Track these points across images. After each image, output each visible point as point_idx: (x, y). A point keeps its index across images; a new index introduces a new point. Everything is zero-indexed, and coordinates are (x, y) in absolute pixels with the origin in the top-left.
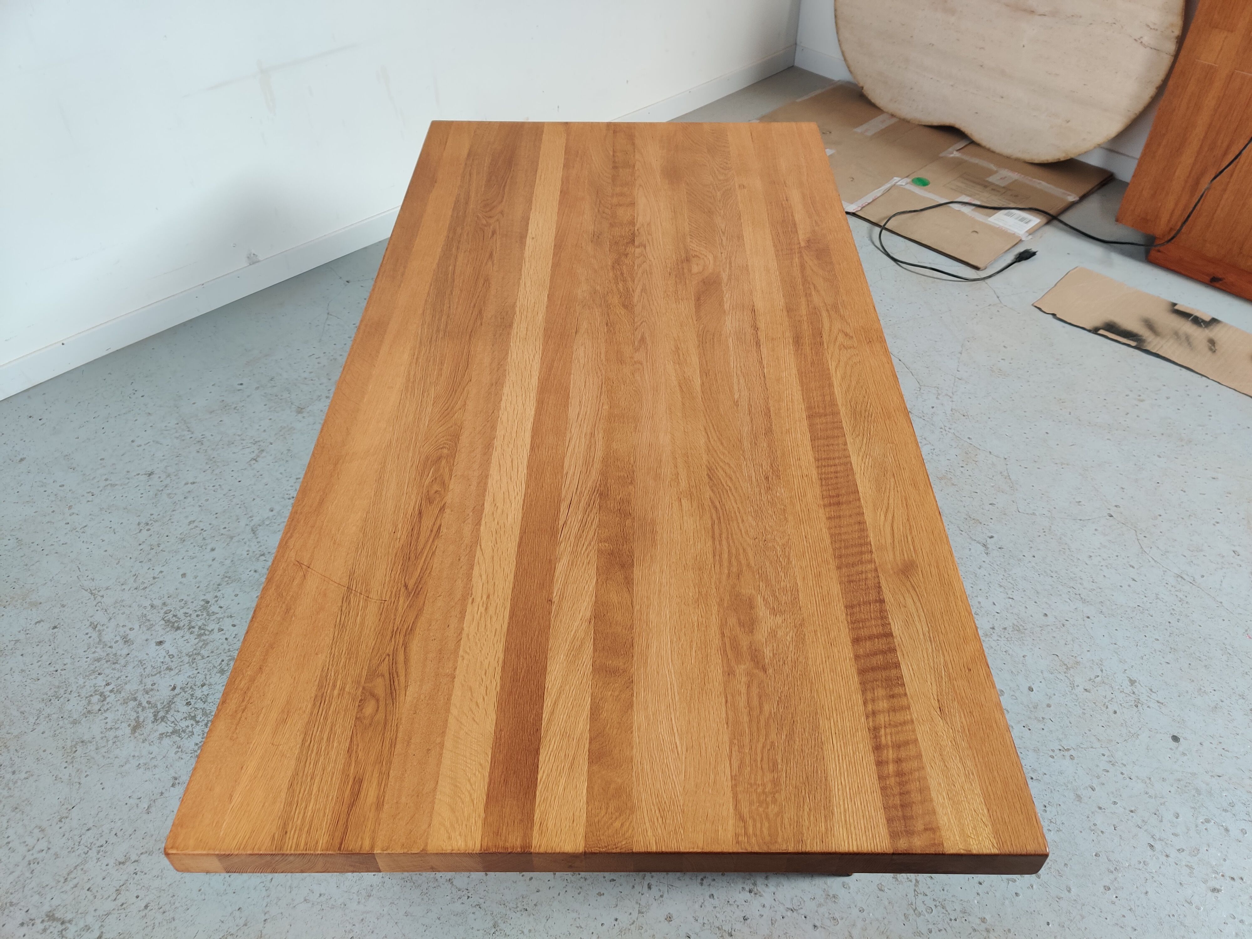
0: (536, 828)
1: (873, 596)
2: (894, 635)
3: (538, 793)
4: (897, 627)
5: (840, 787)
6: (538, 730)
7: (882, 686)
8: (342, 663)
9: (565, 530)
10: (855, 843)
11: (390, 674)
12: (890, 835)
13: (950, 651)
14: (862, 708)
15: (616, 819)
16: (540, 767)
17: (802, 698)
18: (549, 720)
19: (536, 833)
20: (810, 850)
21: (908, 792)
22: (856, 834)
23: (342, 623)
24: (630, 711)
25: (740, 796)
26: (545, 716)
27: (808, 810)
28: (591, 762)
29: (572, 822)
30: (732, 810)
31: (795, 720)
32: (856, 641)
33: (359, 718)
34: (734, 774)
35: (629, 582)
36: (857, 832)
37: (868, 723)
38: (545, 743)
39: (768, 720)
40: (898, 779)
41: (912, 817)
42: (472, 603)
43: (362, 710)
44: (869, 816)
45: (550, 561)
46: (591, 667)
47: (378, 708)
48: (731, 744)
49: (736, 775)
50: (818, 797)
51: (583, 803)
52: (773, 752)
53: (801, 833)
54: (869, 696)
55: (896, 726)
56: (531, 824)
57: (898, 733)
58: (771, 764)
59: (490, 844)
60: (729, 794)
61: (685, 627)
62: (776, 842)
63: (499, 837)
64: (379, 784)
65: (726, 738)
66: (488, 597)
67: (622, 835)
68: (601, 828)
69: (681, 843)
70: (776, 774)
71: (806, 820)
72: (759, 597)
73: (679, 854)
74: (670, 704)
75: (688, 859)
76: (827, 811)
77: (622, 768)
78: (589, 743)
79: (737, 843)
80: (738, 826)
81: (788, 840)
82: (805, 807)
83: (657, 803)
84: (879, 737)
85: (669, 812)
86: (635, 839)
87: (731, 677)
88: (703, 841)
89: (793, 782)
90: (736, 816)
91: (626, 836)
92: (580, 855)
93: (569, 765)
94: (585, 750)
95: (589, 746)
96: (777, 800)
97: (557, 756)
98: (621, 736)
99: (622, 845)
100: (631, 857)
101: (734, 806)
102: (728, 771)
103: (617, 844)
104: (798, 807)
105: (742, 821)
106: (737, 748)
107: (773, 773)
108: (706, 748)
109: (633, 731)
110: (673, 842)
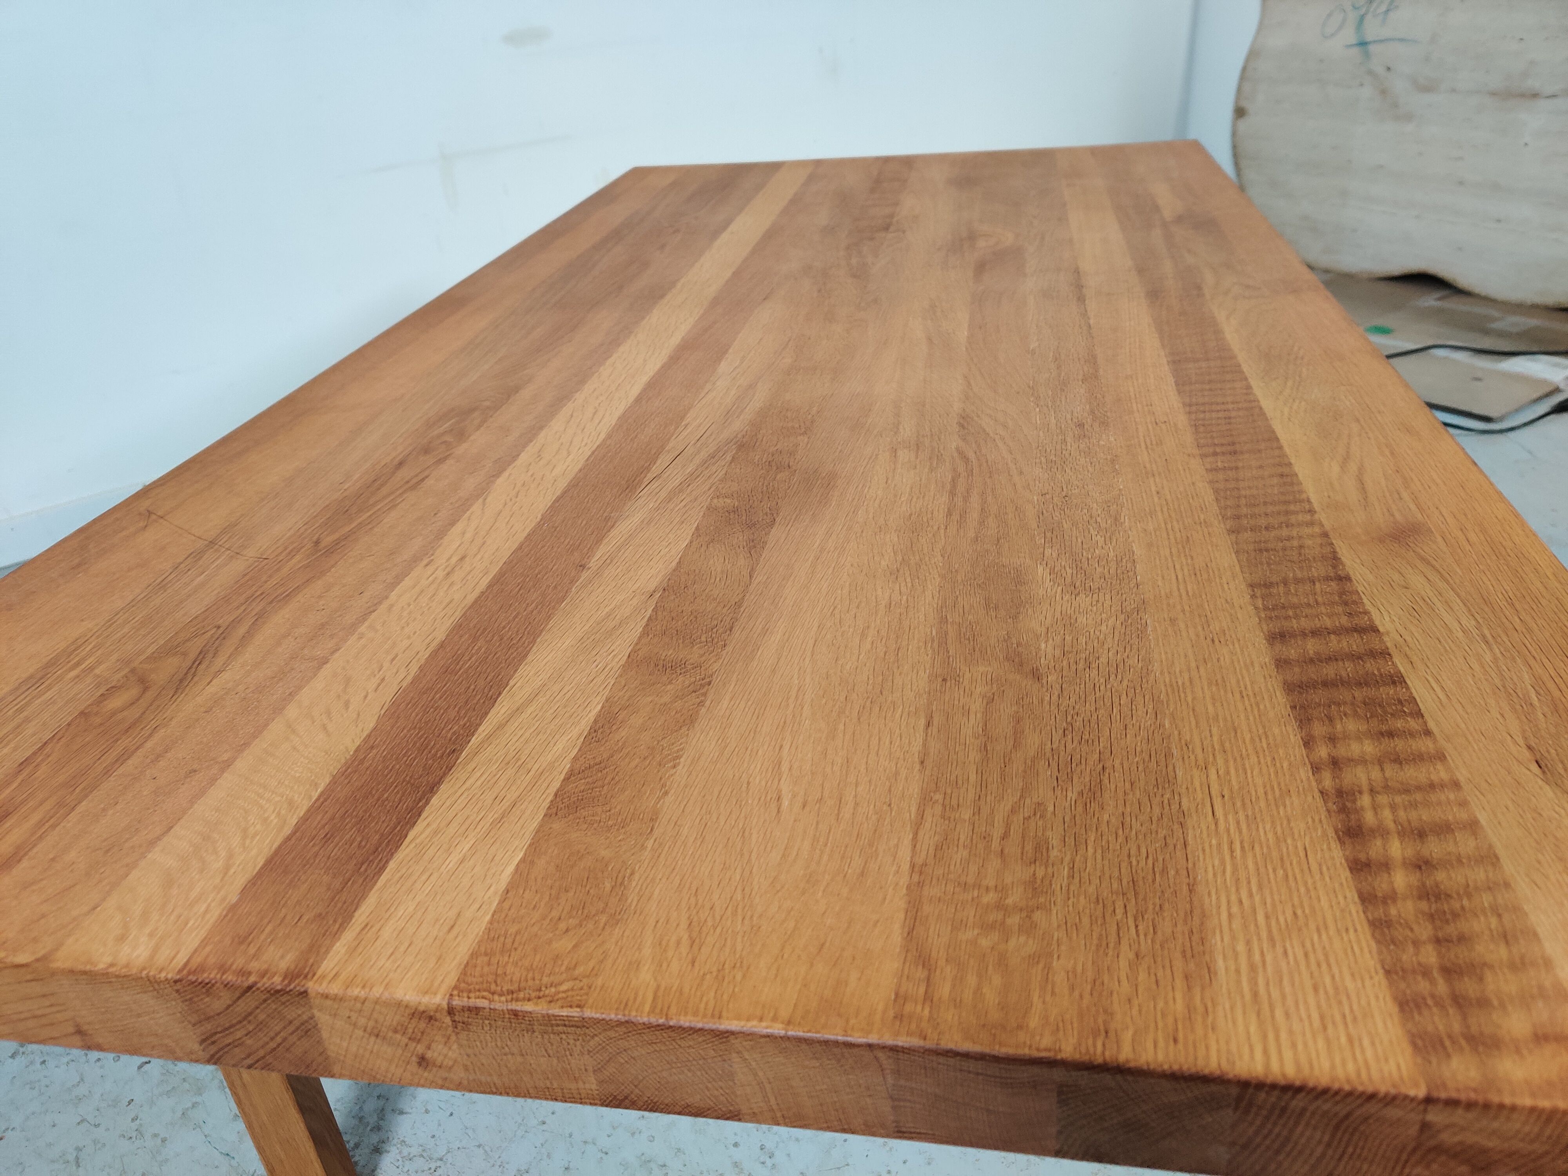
0: (348, 936)
1: (1319, 570)
2: (1381, 629)
3: (392, 865)
4: (1387, 618)
5: (1235, 909)
6: (455, 752)
7: (1356, 714)
8: (119, 634)
9: (654, 485)
10: (1288, 1055)
11: (200, 653)
12: (1414, 1045)
13: (1545, 661)
14: (1299, 751)
15: (567, 930)
16: (424, 815)
17: (1130, 726)
18: (489, 737)
19: (340, 947)
20: (1131, 1056)
21: (1462, 939)
22: (1291, 1032)
23: (164, 583)
24: (684, 729)
25: (927, 909)
26: (484, 729)
27: (1131, 955)
28: (552, 813)
29: (446, 928)
30: (897, 938)
31: (1108, 764)
32: (1277, 637)
33: (85, 714)
34: (919, 860)
35: (754, 547)
36: (1296, 1026)
37: (1319, 782)
38: (458, 775)
39: (1033, 761)
40: (1424, 905)
41: (1483, 1003)
42: (427, 565)
43: (101, 702)
44: (1336, 989)
45: (607, 519)
46: (626, 658)
47: (138, 700)
48: (925, 800)
49: (925, 864)
50: (1165, 927)
51: (496, 893)
52: (1040, 823)
53: (1105, 1011)
54: (1319, 729)
55: (1407, 791)
56: (341, 925)
57: (1414, 805)
58: (1029, 848)
59: (212, 960)
60: (897, 904)
61: (858, 607)
62: (1020, 1027)
63: (243, 947)
64: (40, 824)
65: (915, 789)
66: (463, 558)
67: (568, 969)
68: (516, 949)
69: (728, 1002)
70: (1043, 868)
71: (1124, 978)
72: (1040, 569)
73: (718, 1036)
74: (785, 722)
75: (747, 1057)
76: (1192, 965)
77: (623, 830)
78: (564, 780)
79: (895, 1017)
80: (908, 977)
81: (1061, 1025)
82: (1124, 947)
83: (689, 908)
84: (1357, 811)
85: (715, 928)
86: (599, 982)
87: (948, 684)
88: (795, 1005)
89: (1091, 889)
90: (907, 951)
91: (577, 972)
92: (436, 1011)
93: (496, 816)
94: (548, 791)
95: (561, 786)
96: (1036, 925)
97: (474, 799)
98: (645, 771)
99: (559, 993)
100: (580, 1038)
101: (906, 930)
102: (905, 853)
103: (543, 989)
104: (1099, 946)
105: (923, 966)
106: (938, 809)
107: (1033, 866)
108: (857, 804)
109: (679, 764)
110: (705, 999)
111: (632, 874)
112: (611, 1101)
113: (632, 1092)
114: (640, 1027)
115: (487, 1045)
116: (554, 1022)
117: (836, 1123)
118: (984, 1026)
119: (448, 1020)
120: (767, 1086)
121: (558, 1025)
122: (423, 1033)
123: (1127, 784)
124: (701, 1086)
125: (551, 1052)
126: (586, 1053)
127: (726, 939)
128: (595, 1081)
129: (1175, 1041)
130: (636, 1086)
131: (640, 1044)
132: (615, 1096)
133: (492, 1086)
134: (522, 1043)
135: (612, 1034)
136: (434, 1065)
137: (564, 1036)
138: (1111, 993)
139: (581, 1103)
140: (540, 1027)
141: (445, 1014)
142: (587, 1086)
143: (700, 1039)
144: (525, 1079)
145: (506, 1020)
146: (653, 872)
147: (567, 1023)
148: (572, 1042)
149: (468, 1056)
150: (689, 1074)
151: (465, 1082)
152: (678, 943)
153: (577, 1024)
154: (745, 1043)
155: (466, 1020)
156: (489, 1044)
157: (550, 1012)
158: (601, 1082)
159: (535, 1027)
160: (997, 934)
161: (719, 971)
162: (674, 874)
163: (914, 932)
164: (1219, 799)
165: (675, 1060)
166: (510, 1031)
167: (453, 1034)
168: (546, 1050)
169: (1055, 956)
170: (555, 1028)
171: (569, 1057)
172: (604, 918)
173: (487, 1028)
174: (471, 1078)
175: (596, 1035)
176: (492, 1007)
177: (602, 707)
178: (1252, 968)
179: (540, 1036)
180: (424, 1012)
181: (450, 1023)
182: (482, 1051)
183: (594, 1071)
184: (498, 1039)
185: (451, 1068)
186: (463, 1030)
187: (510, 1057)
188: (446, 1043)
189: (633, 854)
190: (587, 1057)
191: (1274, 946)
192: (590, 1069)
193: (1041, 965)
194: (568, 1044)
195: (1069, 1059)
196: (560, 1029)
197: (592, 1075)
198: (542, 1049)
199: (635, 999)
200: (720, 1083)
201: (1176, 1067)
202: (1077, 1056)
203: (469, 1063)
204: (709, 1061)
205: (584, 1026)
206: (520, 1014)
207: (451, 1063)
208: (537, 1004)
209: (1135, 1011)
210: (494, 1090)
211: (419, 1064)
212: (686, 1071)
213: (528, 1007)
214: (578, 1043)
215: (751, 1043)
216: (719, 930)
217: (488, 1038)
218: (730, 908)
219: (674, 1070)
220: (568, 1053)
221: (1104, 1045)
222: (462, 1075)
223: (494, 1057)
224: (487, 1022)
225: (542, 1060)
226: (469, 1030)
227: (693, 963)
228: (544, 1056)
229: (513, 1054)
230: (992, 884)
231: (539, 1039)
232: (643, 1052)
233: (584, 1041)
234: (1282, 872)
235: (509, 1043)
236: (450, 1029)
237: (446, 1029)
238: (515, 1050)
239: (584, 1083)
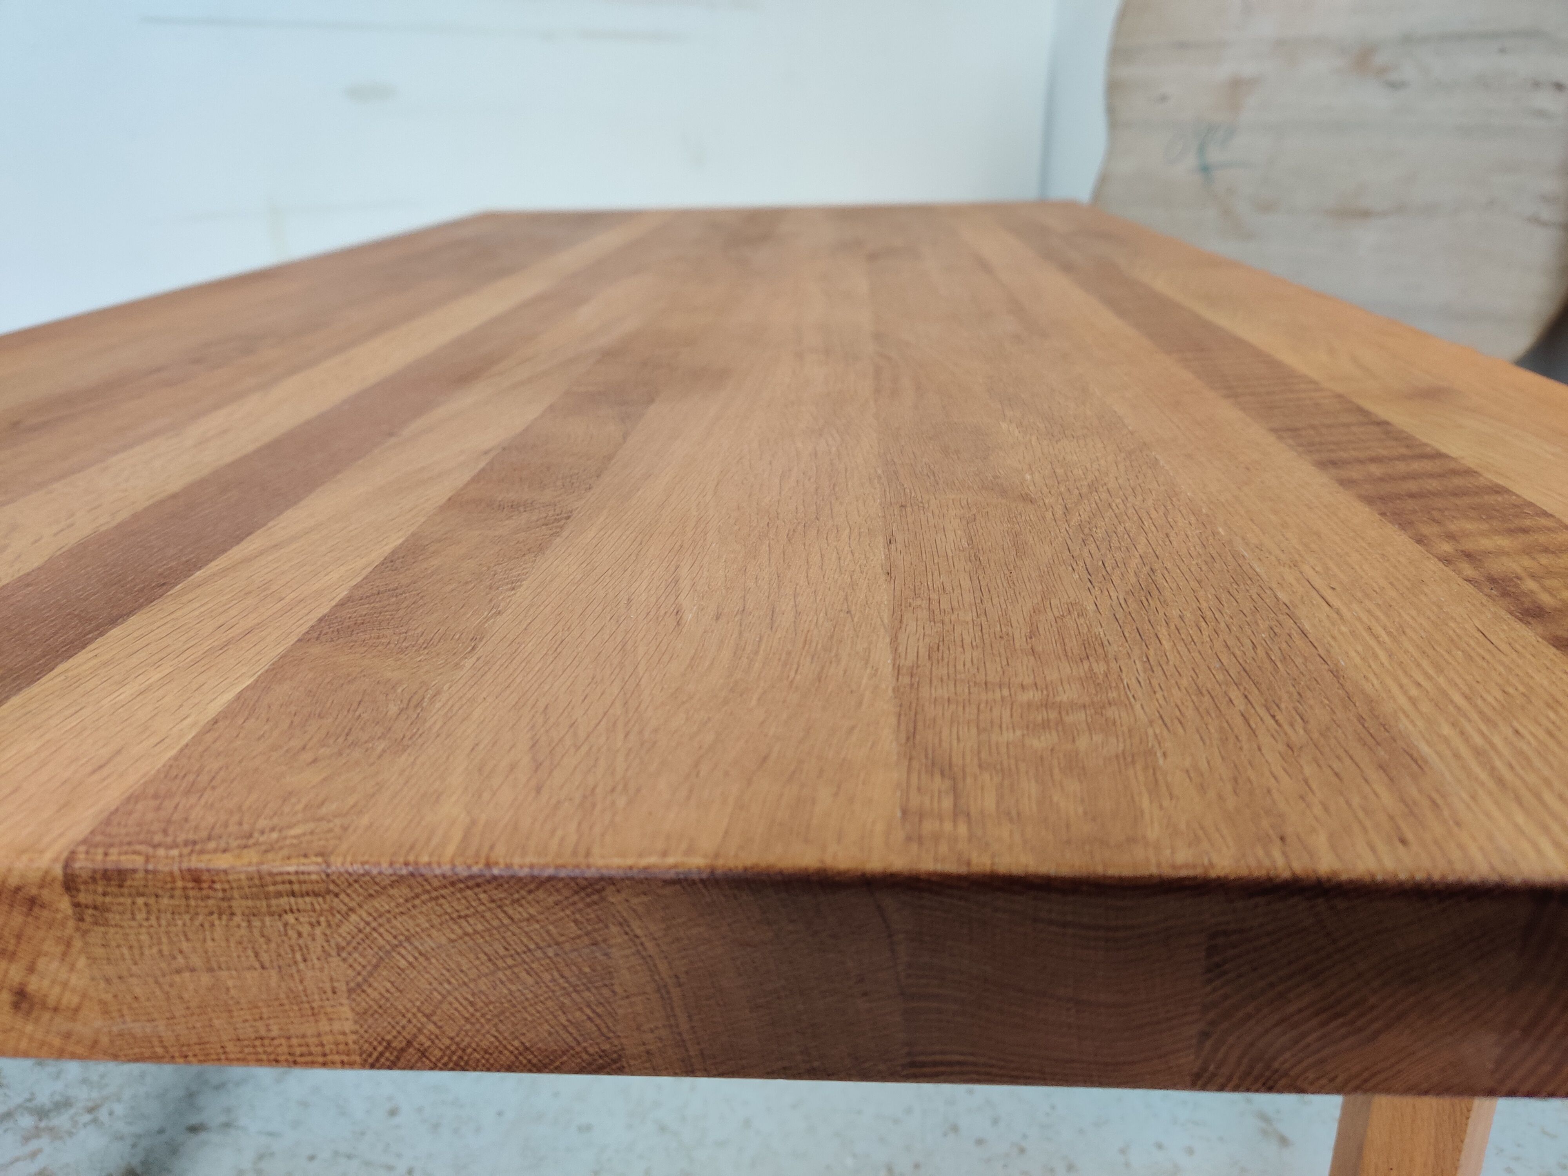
2: (1452, 455)
6: (164, 585)
7: (1467, 517)
14: (1414, 548)
17: (1172, 535)
18: (224, 571)
24: (529, 556)
25: (931, 711)
27: (1281, 747)
28: (311, 638)
29: (90, 769)
30: (890, 745)
31: (1158, 566)
32: (1329, 464)
34: (906, 663)
35: (628, 417)
37: (1458, 572)
38: (164, 606)
39: (1049, 567)
42: (170, 437)
46: (445, 500)
48: (901, 606)
49: (916, 667)
50: (1318, 715)
52: (1081, 621)
53: (1269, 813)
54: (1428, 530)
58: (1073, 645)
60: (881, 709)
65: (883, 597)
67: (307, 807)
68: (214, 788)
69: (603, 835)
70: (1102, 663)
71: (1281, 774)
72: (1004, 426)
73: (584, 889)
74: (681, 546)
75: (639, 932)
76: (1382, 753)
77: (426, 651)
78: (336, 606)
79: (909, 839)
80: (919, 789)
81: (1200, 833)
82: (1265, 739)
83: (533, 727)
84: (1525, 594)
85: (578, 748)
86: (365, 820)
87: (909, 509)
88: (726, 833)
89: (1184, 682)
90: (911, 759)
91: (324, 811)
92: (41, 886)
93: (216, 643)
94: (309, 617)
95: (331, 611)
96: (1114, 723)
97: (183, 628)
98: (466, 595)
99: (285, 838)
100: (322, 919)
101: (903, 736)
102: (883, 656)
103: (256, 835)
104: (1224, 740)
105: (942, 774)
106: (924, 614)
107: (1086, 662)
108: (798, 614)
109: (520, 586)
110: (559, 833)
111: (438, 693)
112: (381, 1054)
113: (420, 1030)
114: (436, 883)
115: (142, 954)
116: (271, 888)
117: (799, 1058)
118: (1069, 842)
119: (65, 904)
120: (675, 992)
121: (279, 894)
122: (19, 937)
123: (1192, 583)
124: (549, 1003)
125: (265, 957)
126: (334, 953)
127: (597, 760)
128: (350, 1015)
129: (1403, 841)
130: (428, 1017)
131: (436, 921)
132: (389, 1043)
133: (156, 1042)
134: (209, 943)
135: (382, 904)
136: (44, 1006)
137: (290, 918)
138: (1269, 791)
139: (324, 1065)
140: (245, 903)
141: (58, 888)
142: (337, 1026)
143: (550, 900)
144: (216, 1022)
145: (178, 893)
146: (473, 690)
147: (296, 887)
148: (305, 929)
149: (108, 981)
150: (530, 981)
151: (105, 1040)
152: (512, 767)
153: (316, 888)
154: (635, 901)
155: (100, 899)
156: (147, 952)
157: (265, 868)
158: (361, 1015)
159: (234, 903)
160: (1054, 733)
161: (585, 797)
162: (508, 692)
163: (918, 737)
164: (1330, 591)
165: (502, 952)
166: (187, 917)
167: (77, 935)
168: (257, 955)
169: (1159, 754)
170: (274, 902)
171: (302, 966)
172: (381, 745)
173: (140, 916)
174: (115, 1029)
175: (351, 910)
176: (150, 867)
177: (406, 540)
178: (1478, 753)
179: (244, 924)
180: (18, 889)
181: (70, 912)
182: (134, 969)
183: (350, 991)
184: (164, 940)
185: (77, 1010)
186: (96, 923)
187: (187, 975)
188: (64, 954)
189: (440, 674)
190: (335, 960)
191: (1495, 725)
192: (342, 987)
193: (1139, 766)
194: (300, 935)
195: (1232, 877)
196: (284, 901)
197: (345, 1001)
198: (250, 953)
199: (429, 839)
200: (587, 994)
201: (1420, 876)
202: (1244, 872)
203: (109, 997)
204: (567, 947)
205: (329, 892)
206: (205, 876)
207: (75, 1000)
208: (239, 856)
209: (1318, 810)
210: (159, 1050)
211: (16, 1006)
212: (523, 975)
213: (222, 862)
214: (318, 931)
215: (645, 899)
216: (584, 749)
217: (144, 937)
218: (603, 723)
219: (500, 975)
220: (298, 957)
221: (1284, 854)
222: (98, 1023)
223: (157, 982)
224: (140, 901)
225: (248, 975)
226: (106, 924)
227: (538, 790)
228: (251, 968)
229: (193, 970)
230: (1028, 681)
231: (243, 931)
232: (444, 940)
233: (329, 925)
234: (1460, 653)
235: (185, 945)
236: (71, 923)
237: (63, 925)
238: (196, 961)
239: (330, 1019)
